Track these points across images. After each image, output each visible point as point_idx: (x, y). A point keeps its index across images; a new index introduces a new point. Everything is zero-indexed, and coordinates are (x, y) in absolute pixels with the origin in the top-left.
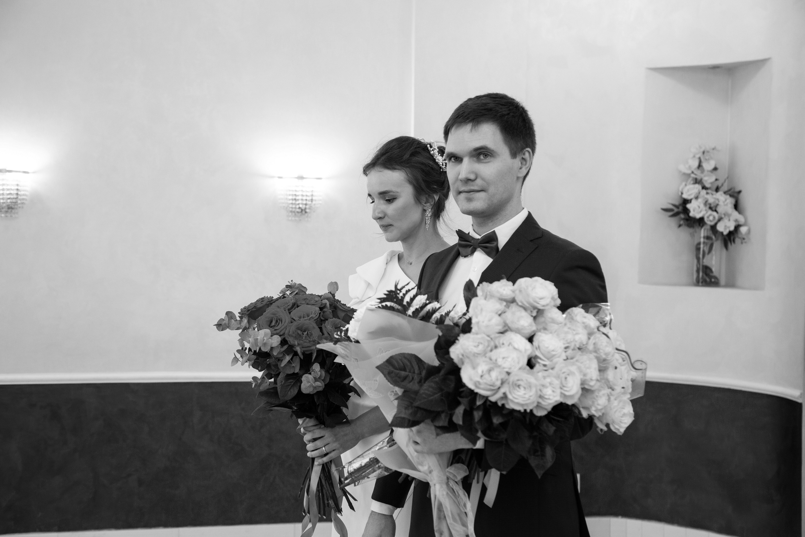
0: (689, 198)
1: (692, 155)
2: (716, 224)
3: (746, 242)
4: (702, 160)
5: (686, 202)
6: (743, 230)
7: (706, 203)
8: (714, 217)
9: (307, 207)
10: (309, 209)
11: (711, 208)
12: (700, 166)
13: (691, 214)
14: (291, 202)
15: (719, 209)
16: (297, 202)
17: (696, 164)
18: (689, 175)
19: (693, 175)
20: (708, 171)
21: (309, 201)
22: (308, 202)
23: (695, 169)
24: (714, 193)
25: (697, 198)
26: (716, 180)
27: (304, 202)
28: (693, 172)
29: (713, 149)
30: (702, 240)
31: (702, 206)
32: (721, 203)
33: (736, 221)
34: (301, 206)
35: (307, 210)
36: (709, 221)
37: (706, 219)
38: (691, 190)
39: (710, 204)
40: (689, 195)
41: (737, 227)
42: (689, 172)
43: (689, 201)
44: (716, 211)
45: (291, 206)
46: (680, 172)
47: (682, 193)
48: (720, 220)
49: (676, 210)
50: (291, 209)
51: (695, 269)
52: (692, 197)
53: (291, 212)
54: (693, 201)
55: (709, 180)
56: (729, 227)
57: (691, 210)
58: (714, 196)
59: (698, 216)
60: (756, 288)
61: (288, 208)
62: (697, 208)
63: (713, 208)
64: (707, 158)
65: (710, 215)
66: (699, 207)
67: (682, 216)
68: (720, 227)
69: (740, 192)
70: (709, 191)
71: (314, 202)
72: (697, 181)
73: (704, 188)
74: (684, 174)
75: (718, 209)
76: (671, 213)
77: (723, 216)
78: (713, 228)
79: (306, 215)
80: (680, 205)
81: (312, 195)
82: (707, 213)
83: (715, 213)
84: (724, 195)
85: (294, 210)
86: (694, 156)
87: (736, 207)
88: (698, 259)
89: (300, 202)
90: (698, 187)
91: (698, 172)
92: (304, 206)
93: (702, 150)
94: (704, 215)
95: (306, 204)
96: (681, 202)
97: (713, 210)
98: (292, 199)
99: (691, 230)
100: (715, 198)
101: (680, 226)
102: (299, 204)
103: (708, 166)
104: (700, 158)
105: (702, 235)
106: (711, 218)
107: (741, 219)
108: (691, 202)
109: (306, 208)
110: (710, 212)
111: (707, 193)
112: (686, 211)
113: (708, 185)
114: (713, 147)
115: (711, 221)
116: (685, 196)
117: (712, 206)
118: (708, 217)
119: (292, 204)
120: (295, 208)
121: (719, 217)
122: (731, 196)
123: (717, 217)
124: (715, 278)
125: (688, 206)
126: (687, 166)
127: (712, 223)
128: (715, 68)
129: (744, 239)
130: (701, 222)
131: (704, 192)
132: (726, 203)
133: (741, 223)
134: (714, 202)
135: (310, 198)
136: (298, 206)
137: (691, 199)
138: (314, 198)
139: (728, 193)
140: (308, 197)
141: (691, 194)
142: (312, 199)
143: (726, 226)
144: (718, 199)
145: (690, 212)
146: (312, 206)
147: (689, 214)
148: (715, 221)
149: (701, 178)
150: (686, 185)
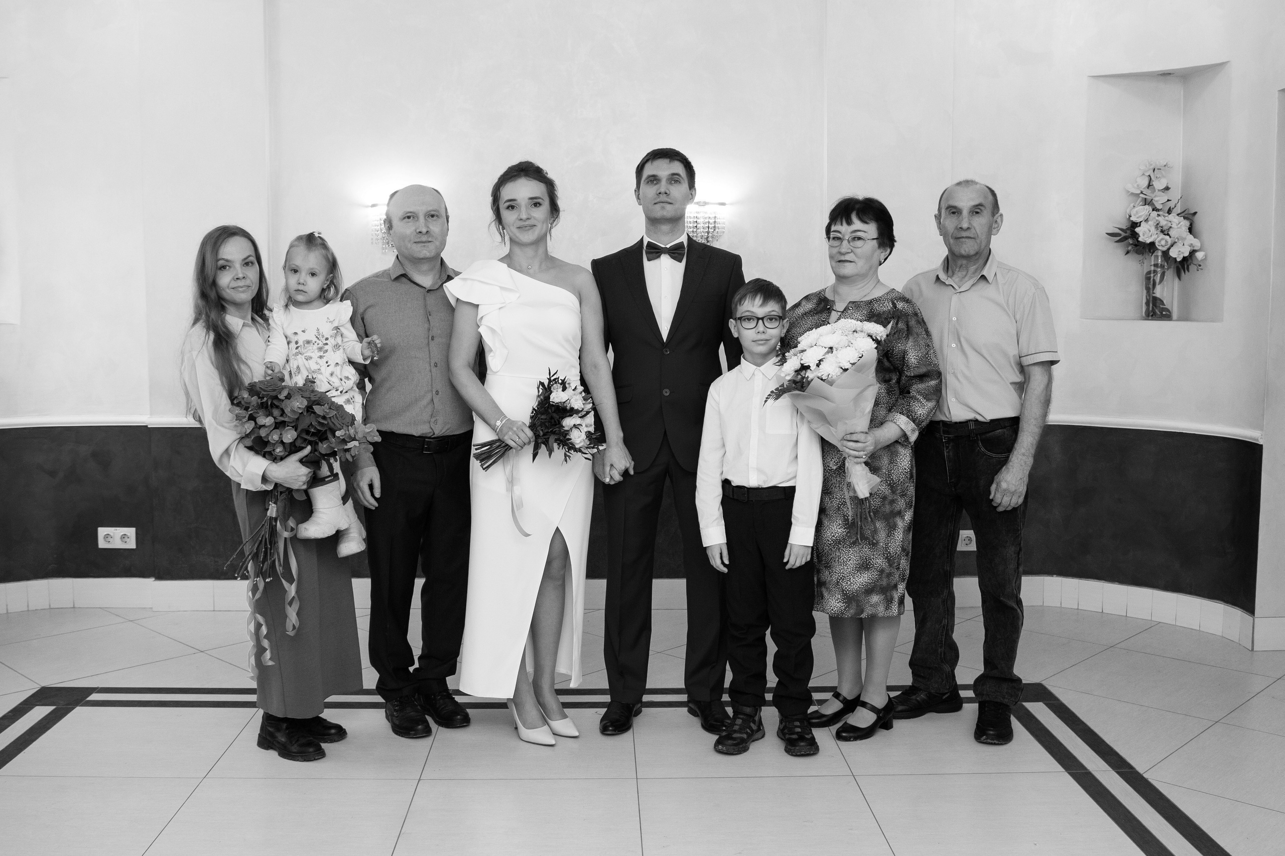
0: (1138, 220)
1: (1141, 173)
2: (1169, 249)
3: (1202, 269)
4: (1152, 178)
5: (1135, 225)
6: (1199, 255)
7: (1157, 226)
8: (1167, 242)
9: (710, 235)
10: (712, 237)
11: (1162, 231)
12: (1149, 185)
13: (1140, 239)
15: (1172, 233)
16: (699, 230)
17: (1146, 183)
18: (1137, 195)
19: (1142, 195)
20: (1159, 190)
22: (711, 230)
23: (1145, 189)
24: (1167, 215)
25: (1146, 220)
26: (1168, 200)
27: (707, 230)
28: (1142, 193)
29: (1165, 166)
30: (1153, 268)
31: (1153, 229)
32: (1174, 226)
33: (1191, 245)
34: (703, 234)
36: (1161, 245)
37: (1157, 244)
38: (1140, 212)
39: (1162, 227)
40: (1138, 218)
41: (1192, 253)
42: (1138, 191)
43: (1139, 225)
44: (1168, 234)
46: (1128, 191)
47: (1130, 215)
48: (1173, 244)
49: (1123, 234)
51: (1144, 301)
52: (1141, 219)
54: (1142, 224)
55: (1160, 200)
56: (1183, 253)
57: (1141, 234)
58: (1166, 218)
59: (1148, 241)
60: (1213, 320)
62: (1148, 232)
63: (1165, 232)
64: (1158, 176)
65: (1162, 239)
67: (1130, 241)
68: (1173, 253)
69: (1195, 213)
70: (1160, 213)
71: (717, 230)
72: (1146, 202)
73: (1155, 209)
74: (1133, 194)
75: (1170, 233)
76: (1118, 238)
77: (1176, 240)
78: (1166, 254)
80: (1127, 229)
81: (715, 222)
82: (1158, 237)
83: (1167, 237)
84: (1177, 217)
86: (1143, 174)
87: (1191, 230)
88: (1148, 289)
90: (1148, 208)
91: (1148, 192)
92: (706, 234)
93: (1152, 167)
94: (1155, 239)
95: (708, 232)
96: (1129, 225)
97: (1165, 234)
98: (694, 227)
99: (1140, 257)
100: (1167, 221)
101: (1128, 252)
102: (701, 232)
103: (1159, 185)
104: (1150, 176)
105: (1153, 262)
106: (1163, 243)
107: (1197, 243)
109: (708, 237)
110: (1162, 236)
111: (1159, 215)
112: (1135, 235)
113: (1159, 207)
114: (1164, 163)
115: (1163, 246)
116: (1133, 219)
117: (1165, 228)
118: (1160, 242)
121: (1172, 241)
122: (1185, 218)
123: (1169, 242)
124: (1168, 310)
125: (1137, 230)
126: (1136, 185)
127: (1165, 249)
128: (1166, 75)
129: (1200, 266)
130: (1152, 247)
131: (1155, 213)
132: (1179, 226)
133: (1195, 248)
134: (1166, 225)
135: (713, 225)
137: (1141, 222)
138: (717, 225)
139: (1183, 215)
140: (711, 224)
141: (1140, 217)
142: (715, 227)
143: (1180, 251)
144: (1170, 222)
145: (1139, 236)
146: (715, 234)
147: (1138, 238)
148: (1168, 246)
149: (1151, 198)
150: (1134, 207)
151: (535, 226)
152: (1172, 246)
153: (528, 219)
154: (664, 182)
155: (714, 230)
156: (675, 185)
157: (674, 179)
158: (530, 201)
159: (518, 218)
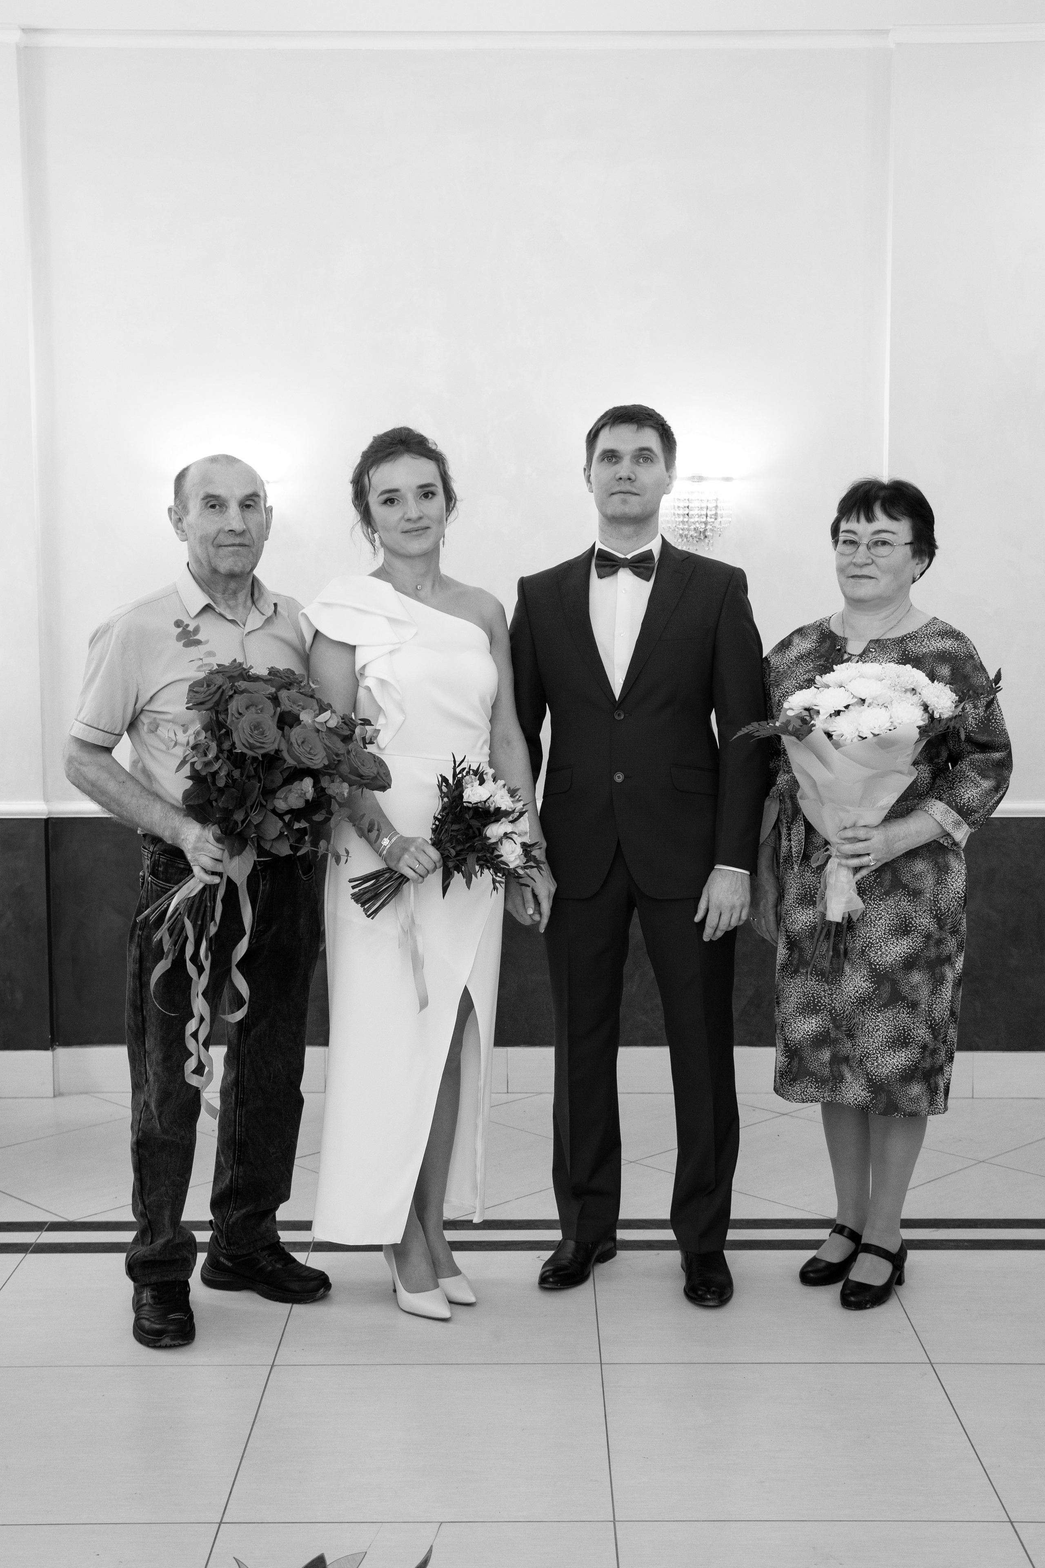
9: (709, 527)
10: (712, 530)
14: (681, 519)
16: (692, 520)
21: (711, 518)
27: (704, 520)
34: (698, 525)
35: (708, 533)
45: (681, 526)
50: (681, 532)
53: (681, 535)
61: (677, 530)
71: (719, 519)
79: (707, 540)
81: (716, 507)
85: (686, 533)
89: (696, 519)
92: (703, 526)
95: (706, 523)
98: (684, 515)
102: (694, 523)
109: (705, 530)
119: (683, 522)
120: (689, 530)
135: (714, 512)
136: (692, 527)
138: (719, 512)
140: (711, 511)
142: (716, 514)
146: (717, 524)
151: (428, 528)
153: (420, 518)
154: (626, 462)
155: (716, 519)
156: (645, 465)
157: (643, 455)
158: (420, 490)
159: (403, 517)
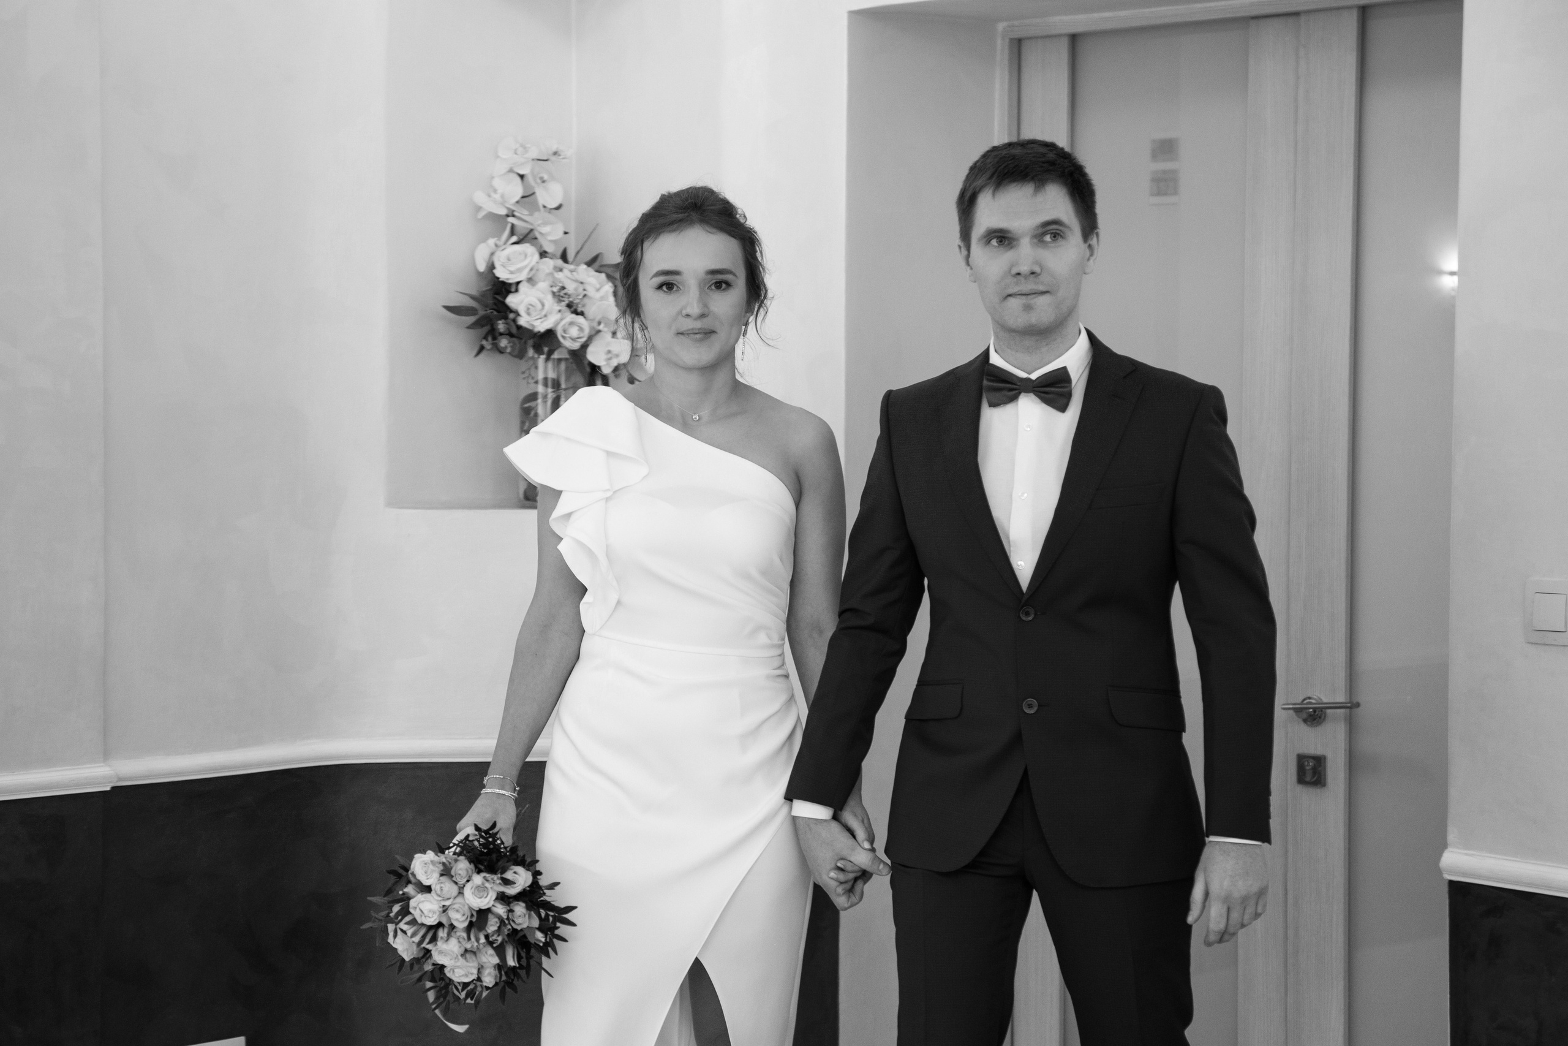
0: (512, 279)
1: (501, 168)
2: (585, 346)
4: (530, 179)
5: (501, 289)
7: (560, 294)
8: (581, 329)
11: (569, 306)
12: (528, 197)
13: (523, 321)
15: (591, 310)
17: (516, 190)
18: (502, 219)
19: (511, 220)
20: (546, 209)
23: (514, 205)
25: (531, 280)
26: (566, 233)
28: (510, 214)
29: (555, 153)
30: (540, 389)
31: (549, 300)
32: (591, 292)
36: (569, 339)
37: (560, 335)
39: (568, 296)
40: (512, 273)
42: (504, 212)
43: (513, 289)
44: (582, 314)
46: (479, 209)
47: (492, 267)
48: (595, 334)
49: (481, 313)
52: (522, 276)
54: (521, 287)
55: (551, 233)
56: (617, 356)
57: (522, 310)
58: (572, 275)
59: (541, 327)
62: (539, 306)
63: (574, 307)
64: (546, 177)
65: (572, 324)
66: (543, 305)
67: (501, 327)
68: (595, 356)
70: (558, 262)
72: (527, 237)
73: (543, 253)
74: (492, 217)
75: (586, 312)
76: (471, 319)
77: (599, 326)
78: (577, 355)
80: (487, 298)
82: (562, 319)
83: (580, 319)
84: (591, 271)
86: (511, 171)
90: (529, 252)
91: (521, 212)
93: (526, 156)
94: (557, 324)
96: (485, 287)
97: (576, 312)
100: (576, 281)
103: (549, 196)
104: (522, 177)
105: (541, 376)
106: (574, 332)
108: (517, 291)
110: (569, 316)
111: (555, 268)
112: (507, 313)
113: (549, 248)
114: (554, 149)
115: (574, 340)
116: (502, 274)
117: (573, 300)
118: (565, 331)
121: (592, 328)
123: (587, 332)
125: (512, 300)
126: (497, 197)
127: (576, 346)
130: (546, 340)
131: (549, 264)
134: (576, 291)
137: (518, 283)
139: (597, 265)
141: (520, 270)
143: (609, 352)
144: (582, 283)
145: (518, 314)
147: (514, 321)
148: (584, 340)
149: (531, 227)
150: (496, 245)
152: (590, 338)
